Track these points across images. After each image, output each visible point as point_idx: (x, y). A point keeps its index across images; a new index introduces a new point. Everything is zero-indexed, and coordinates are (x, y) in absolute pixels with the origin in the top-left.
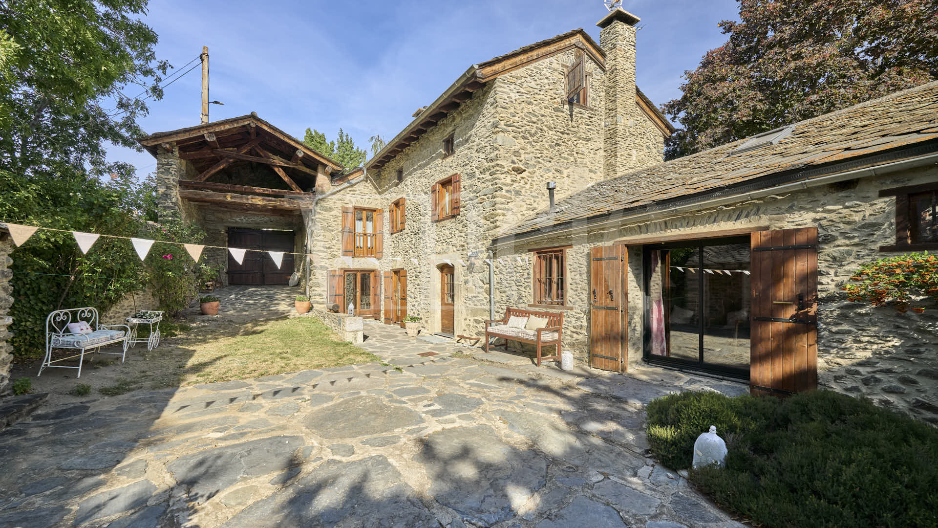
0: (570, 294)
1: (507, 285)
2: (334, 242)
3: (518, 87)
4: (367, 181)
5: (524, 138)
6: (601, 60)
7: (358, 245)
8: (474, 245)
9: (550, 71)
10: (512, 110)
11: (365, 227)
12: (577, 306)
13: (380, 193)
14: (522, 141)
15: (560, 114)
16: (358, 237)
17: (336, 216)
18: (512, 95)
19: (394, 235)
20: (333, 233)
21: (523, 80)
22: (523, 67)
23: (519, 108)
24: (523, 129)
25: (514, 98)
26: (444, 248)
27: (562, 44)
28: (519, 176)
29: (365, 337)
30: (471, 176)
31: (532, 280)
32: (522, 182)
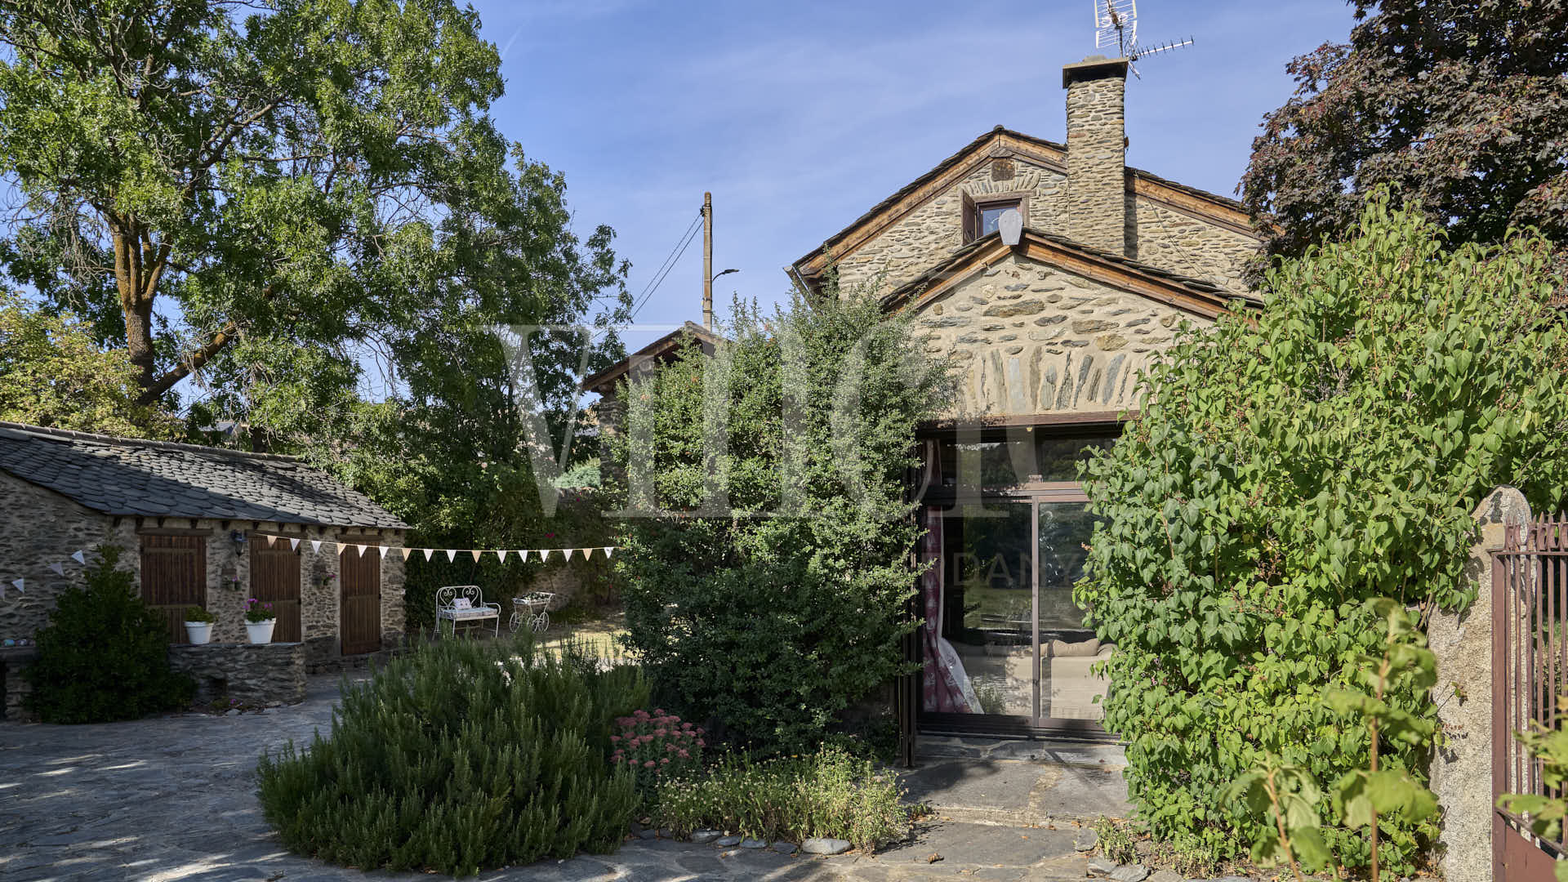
18: (867, 281)
21: (885, 251)
22: (883, 232)
27: (961, 166)
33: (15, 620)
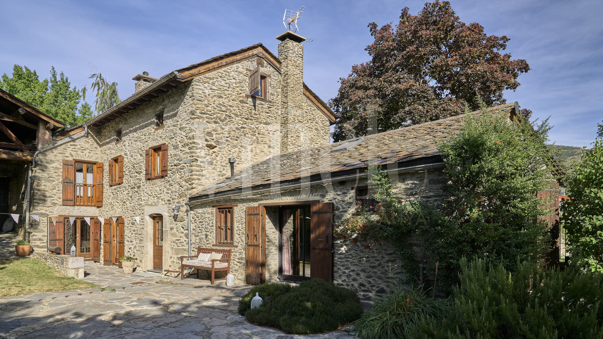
0: (236, 237)
1: (200, 231)
2: (55, 191)
3: (210, 85)
4: (87, 137)
5: (216, 122)
6: (278, 65)
7: (78, 194)
8: (177, 201)
9: (236, 73)
10: (206, 102)
12: (240, 245)
13: (100, 146)
14: (214, 125)
15: (245, 105)
16: (78, 188)
17: (57, 168)
18: (206, 91)
19: (113, 187)
20: (54, 183)
21: (215, 80)
22: (215, 71)
23: (212, 100)
24: (215, 116)
25: (207, 93)
26: (155, 201)
27: (246, 54)
28: (211, 151)
29: (86, 274)
30: (176, 147)
31: (214, 228)
32: (214, 155)
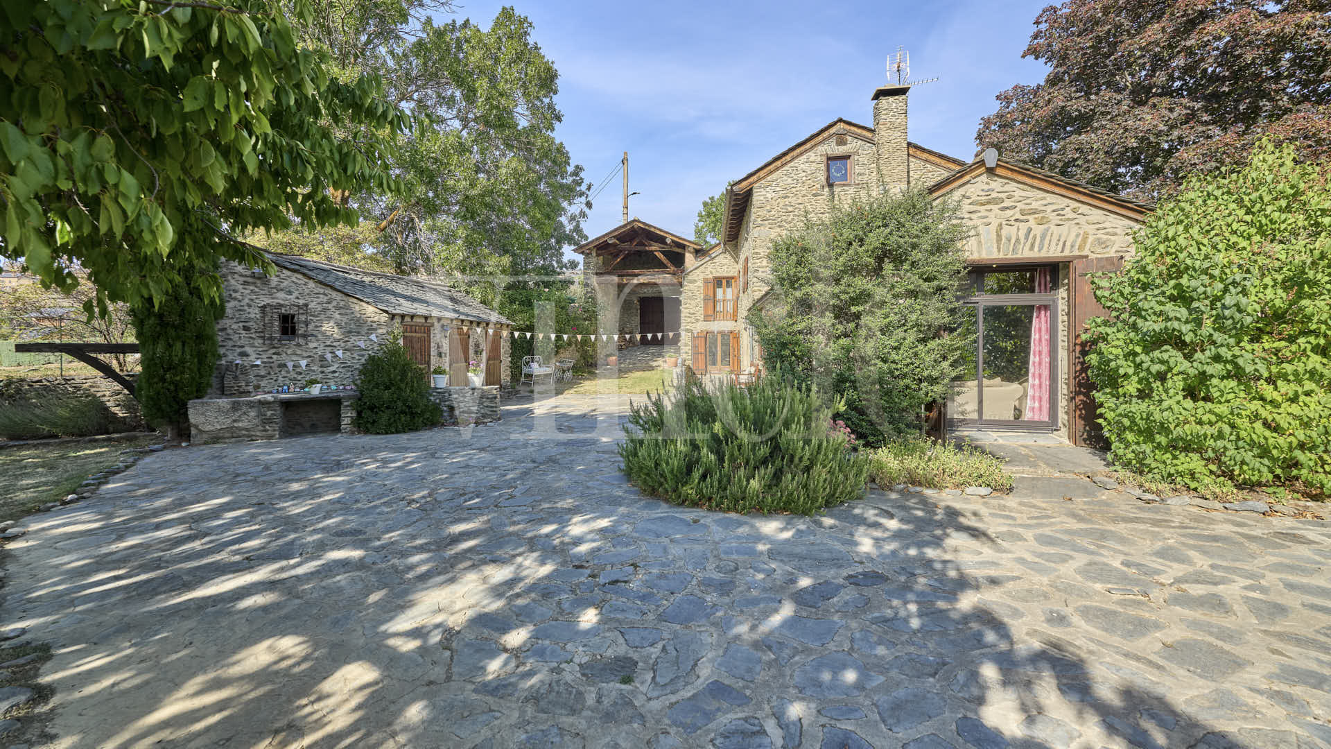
2: (698, 308)
3: (772, 189)
4: (725, 253)
5: (780, 226)
6: (870, 135)
7: (718, 309)
9: (807, 164)
11: (724, 293)
14: (778, 230)
15: (819, 198)
16: (718, 303)
17: (699, 287)
18: (769, 196)
20: (697, 301)
21: (779, 181)
22: (779, 170)
24: (779, 220)
27: (818, 139)
33: (336, 375)
